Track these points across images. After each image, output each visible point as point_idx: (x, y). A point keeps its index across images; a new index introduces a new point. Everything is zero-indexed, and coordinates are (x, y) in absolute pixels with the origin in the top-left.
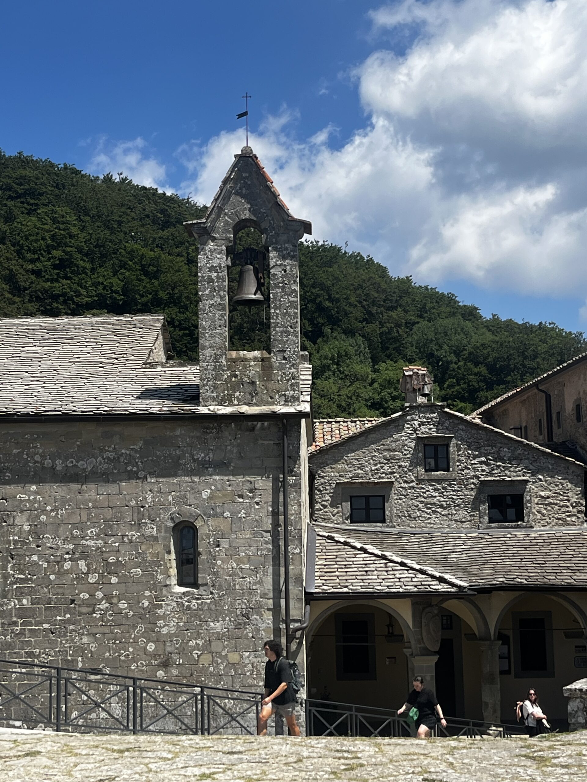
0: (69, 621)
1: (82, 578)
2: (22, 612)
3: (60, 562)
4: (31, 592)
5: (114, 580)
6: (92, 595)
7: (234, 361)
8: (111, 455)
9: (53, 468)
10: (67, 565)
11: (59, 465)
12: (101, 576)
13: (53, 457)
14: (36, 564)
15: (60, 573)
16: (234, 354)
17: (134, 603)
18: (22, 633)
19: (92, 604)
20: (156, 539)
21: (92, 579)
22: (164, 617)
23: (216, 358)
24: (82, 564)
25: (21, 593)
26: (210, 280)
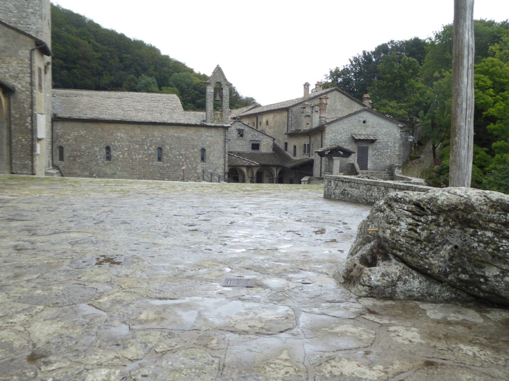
1: (181, 160)
2: (168, 167)
4: (170, 162)
5: (188, 160)
6: (183, 164)
7: (215, 114)
10: (178, 157)
11: (176, 135)
12: (185, 159)
14: (171, 156)
15: (176, 159)
16: (215, 112)
17: (192, 166)
18: (168, 171)
20: (197, 152)
21: (183, 160)
23: (211, 113)
24: (181, 157)
25: (167, 163)
26: (210, 95)
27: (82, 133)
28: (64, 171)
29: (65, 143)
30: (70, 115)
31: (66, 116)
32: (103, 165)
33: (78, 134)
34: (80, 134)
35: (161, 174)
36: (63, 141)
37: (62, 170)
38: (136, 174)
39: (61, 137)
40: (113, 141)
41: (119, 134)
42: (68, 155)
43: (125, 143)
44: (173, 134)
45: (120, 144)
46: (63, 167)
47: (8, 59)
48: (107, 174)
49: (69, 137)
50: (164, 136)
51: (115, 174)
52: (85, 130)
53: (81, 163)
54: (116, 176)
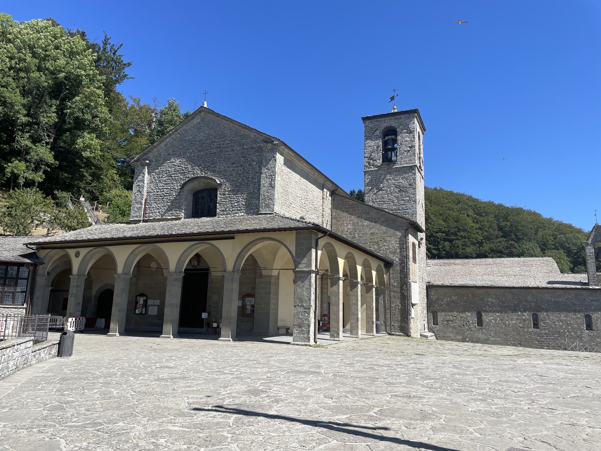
0: (558, 337)
1: (561, 327)
2: (546, 334)
3: (555, 322)
4: (548, 329)
5: (570, 327)
6: (564, 331)
7: (598, 275)
8: (567, 297)
9: (551, 300)
10: (557, 323)
11: (552, 299)
12: (566, 326)
13: (551, 297)
14: (549, 323)
15: (555, 325)
16: (598, 274)
17: (576, 333)
18: (546, 339)
19: (564, 333)
20: (580, 318)
21: (564, 327)
22: (584, 337)
23: (593, 275)
24: (561, 323)
25: (545, 329)
26: (590, 256)
27: (454, 298)
28: (439, 334)
29: (438, 308)
30: (443, 283)
31: (440, 283)
32: (475, 330)
33: (450, 299)
34: (452, 300)
35: (538, 341)
36: (436, 306)
37: (436, 334)
38: (511, 341)
39: (435, 303)
40: (484, 306)
41: (490, 300)
42: (442, 319)
43: (496, 308)
44: (549, 299)
45: (491, 309)
46: (437, 330)
47: (388, 239)
48: (480, 339)
49: (442, 303)
50: (539, 301)
51: (489, 339)
52: (456, 296)
53: (454, 328)
54: (489, 341)
